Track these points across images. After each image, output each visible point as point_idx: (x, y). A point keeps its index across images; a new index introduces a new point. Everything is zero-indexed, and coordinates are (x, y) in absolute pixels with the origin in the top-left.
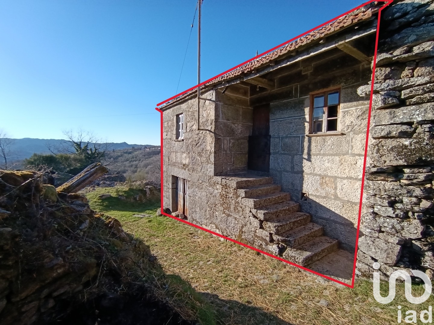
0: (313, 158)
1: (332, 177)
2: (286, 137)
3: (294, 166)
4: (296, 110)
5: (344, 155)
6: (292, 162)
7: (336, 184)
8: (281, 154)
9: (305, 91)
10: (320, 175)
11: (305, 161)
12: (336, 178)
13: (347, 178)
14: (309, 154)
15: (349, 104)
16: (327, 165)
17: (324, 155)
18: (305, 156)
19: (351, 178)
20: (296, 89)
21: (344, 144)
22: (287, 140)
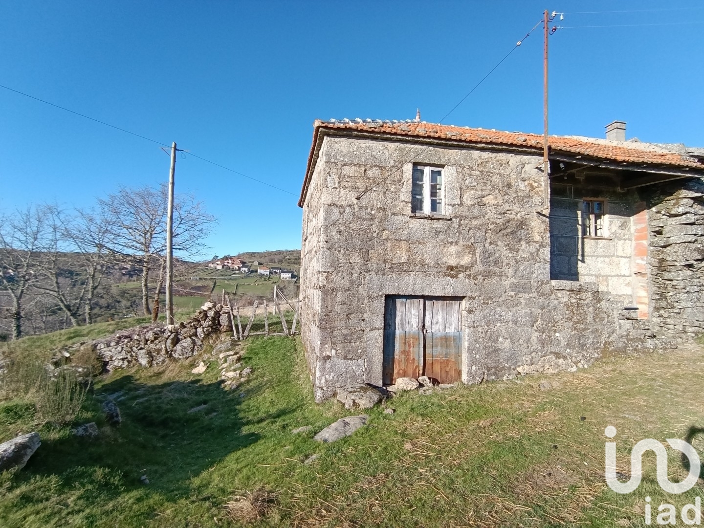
0: (587, 259)
1: (604, 276)
2: (562, 237)
3: (571, 267)
4: (571, 211)
5: (612, 256)
6: (569, 264)
7: (607, 282)
8: (557, 254)
9: (579, 194)
10: (595, 275)
11: (579, 262)
12: (607, 276)
13: (615, 276)
14: (583, 255)
15: (613, 216)
16: (600, 265)
17: (597, 256)
18: (580, 257)
19: (617, 275)
20: (570, 189)
21: (611, 247)
22: (562, 240)
